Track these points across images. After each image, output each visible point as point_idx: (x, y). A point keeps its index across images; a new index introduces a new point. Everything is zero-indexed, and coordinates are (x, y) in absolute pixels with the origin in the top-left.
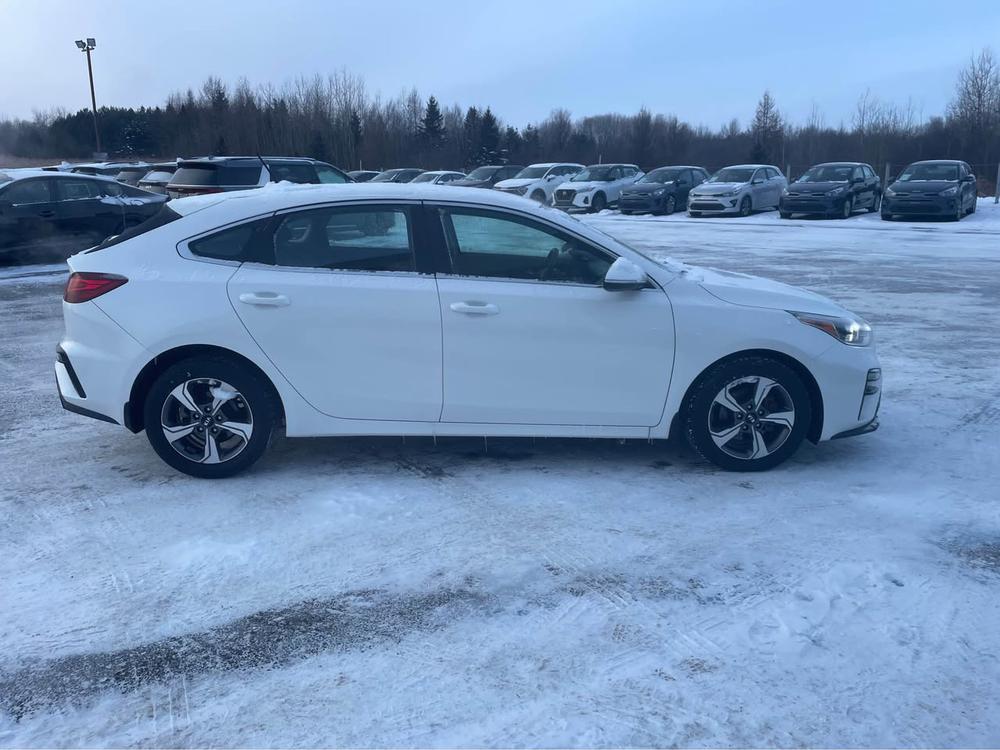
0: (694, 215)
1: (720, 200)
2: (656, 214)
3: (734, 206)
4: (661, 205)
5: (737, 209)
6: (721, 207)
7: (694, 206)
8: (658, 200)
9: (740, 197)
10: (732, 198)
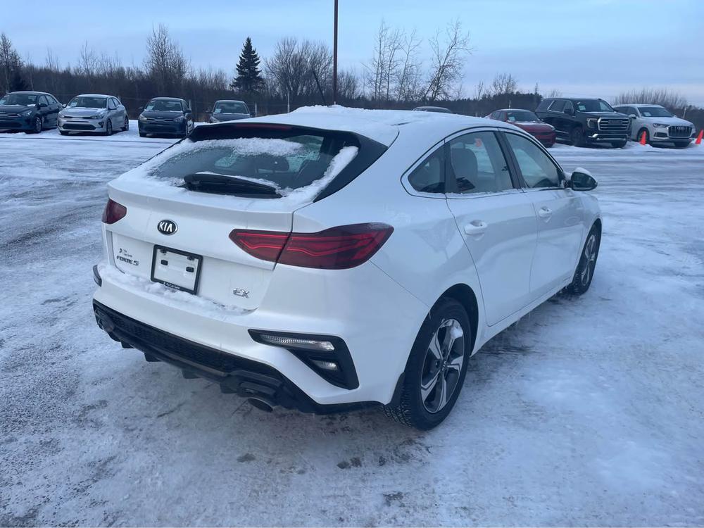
0: (63, 133)
1: (90, 122)
2: (28, 132)
3: (102, 127)
4: (31, 123)
5: (104, 130)
6: (92, 127)
7: (66, 126)
8: (28, 120)
9: (105, 119)
10: (100, 121)
